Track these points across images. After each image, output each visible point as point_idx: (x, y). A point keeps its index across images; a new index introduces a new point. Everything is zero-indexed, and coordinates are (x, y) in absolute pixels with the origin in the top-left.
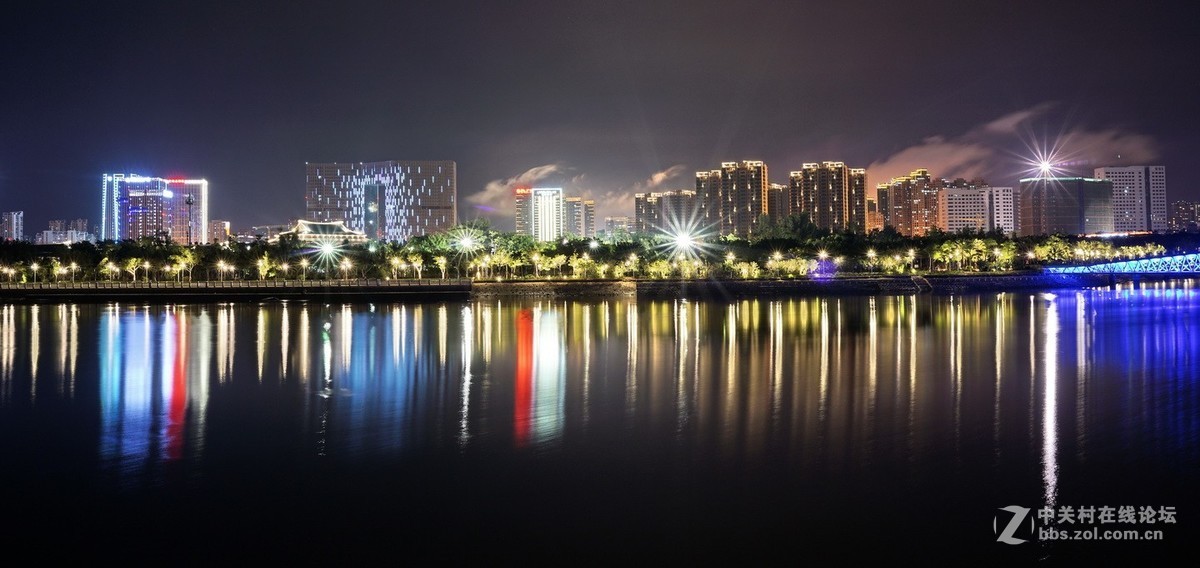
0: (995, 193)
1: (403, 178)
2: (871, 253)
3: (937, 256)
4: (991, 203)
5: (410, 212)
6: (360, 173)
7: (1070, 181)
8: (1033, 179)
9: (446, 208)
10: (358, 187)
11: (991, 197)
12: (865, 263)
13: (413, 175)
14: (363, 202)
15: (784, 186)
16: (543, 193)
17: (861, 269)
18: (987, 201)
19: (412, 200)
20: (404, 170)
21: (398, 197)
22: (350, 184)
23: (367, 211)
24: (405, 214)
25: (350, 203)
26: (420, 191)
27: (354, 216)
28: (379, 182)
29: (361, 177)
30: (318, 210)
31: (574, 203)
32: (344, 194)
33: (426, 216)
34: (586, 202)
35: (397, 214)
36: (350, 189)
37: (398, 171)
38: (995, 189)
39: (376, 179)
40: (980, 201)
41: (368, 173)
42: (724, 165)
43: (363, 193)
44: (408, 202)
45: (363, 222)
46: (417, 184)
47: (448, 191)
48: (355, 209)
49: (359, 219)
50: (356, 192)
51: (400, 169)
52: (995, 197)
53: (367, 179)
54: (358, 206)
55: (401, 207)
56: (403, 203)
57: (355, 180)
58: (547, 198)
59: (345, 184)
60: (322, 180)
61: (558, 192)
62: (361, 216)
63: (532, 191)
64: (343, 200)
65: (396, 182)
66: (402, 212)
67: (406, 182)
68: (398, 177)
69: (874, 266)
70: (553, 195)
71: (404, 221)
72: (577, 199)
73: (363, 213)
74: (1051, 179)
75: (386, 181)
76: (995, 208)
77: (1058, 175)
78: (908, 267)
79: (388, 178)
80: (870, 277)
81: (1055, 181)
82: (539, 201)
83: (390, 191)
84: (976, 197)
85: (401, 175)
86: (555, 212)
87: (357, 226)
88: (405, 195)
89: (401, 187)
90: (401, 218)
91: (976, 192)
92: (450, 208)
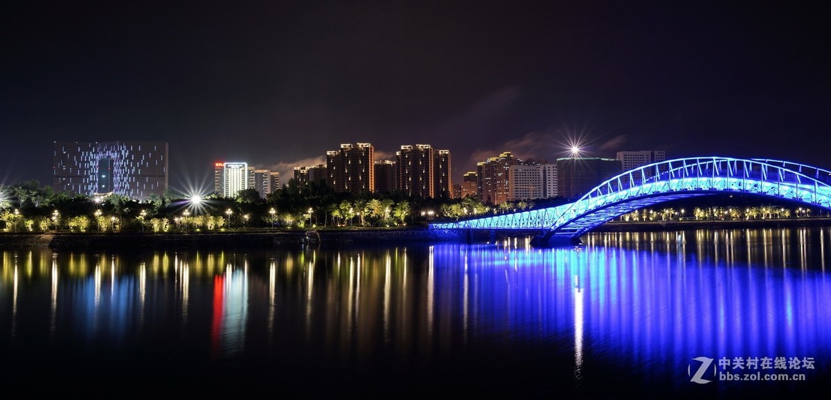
0: (547, 169)
1: (127, 154)
2: (273, 211)
3: (336, 213)
4: (545, 176)
5: (132, 179)
6: (96, 149)
7: (591, 160)
8: (568, 159)
9: (159, 176)
10: (94, 160)
11: (544, 172)
12: (267, 219)
13: (135, 152)
14: (97, 171)
15: (394, 162)
16: (233, 166)
17: (264, 224)
18: (542, 174)
19: (133, 170)
20: (128, 148)
21: (123, 167)
22: (88, 158)
23: (100, 178)
24: (128, 180)
25: (87, 172)
26: (140, 164)
27: (90, 182)
28: (109, 157)
29: (96, 153)
30: (62, 177)
31: (262, 174)
32: (83, 165)
33: (145, 182)
34: (272, 174)
35: (122, 181)
36: (88, 162)
37: (123, 149)
38: (547, 166)
39: (107, 154)
40: (537, 174)
41: (102, 150)
42: (342, 146)
43: (97, 165)
44: (131, 172)
45: (97, 186)
46: (138, 159)
47: (162, 164)
48: (91, 176)
49: (94, 184)
50: (92, 164)
51: (125, 147)
52: (547, 171)
53: (101, 155)
54: (93, 174)
55: (125, 176)
56: (126, 173)
57: (91, 155)
58: (235, 170)
59: (84, 158)
60: (66, 154)
61: (244, 165)
62: (96, 181)
63: (225, 164)
64: (83, 169)
65: (121, 156)
66: (125, 180)
67: (129, 157)
68: (123, 153)
69: (274, 221)
70: (240, 167)
71: (127, 185)
72: (265, 171)
73: (97, 179)
74: (579, 158)
75: (114, 156)
76: (548, 179)
77: (583, 156)
78: (307, 222)
79: (116, 154)
80: (268, 231)
81: (581, 160)
82: (230, 172)
83: (117, 163)
84: (534, 172)
85: (126, 152)
86: (241, 180)
87: (92, 189)
88: (128, 166)
89: (125, 161)
90: (125, 183)
91: (534, 168)
92: (163, 176)
